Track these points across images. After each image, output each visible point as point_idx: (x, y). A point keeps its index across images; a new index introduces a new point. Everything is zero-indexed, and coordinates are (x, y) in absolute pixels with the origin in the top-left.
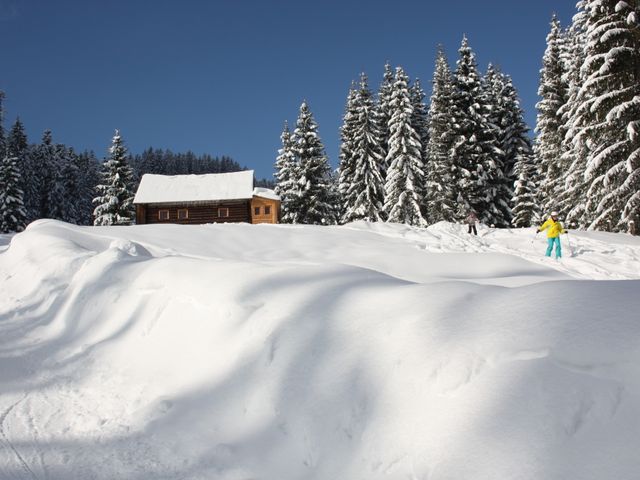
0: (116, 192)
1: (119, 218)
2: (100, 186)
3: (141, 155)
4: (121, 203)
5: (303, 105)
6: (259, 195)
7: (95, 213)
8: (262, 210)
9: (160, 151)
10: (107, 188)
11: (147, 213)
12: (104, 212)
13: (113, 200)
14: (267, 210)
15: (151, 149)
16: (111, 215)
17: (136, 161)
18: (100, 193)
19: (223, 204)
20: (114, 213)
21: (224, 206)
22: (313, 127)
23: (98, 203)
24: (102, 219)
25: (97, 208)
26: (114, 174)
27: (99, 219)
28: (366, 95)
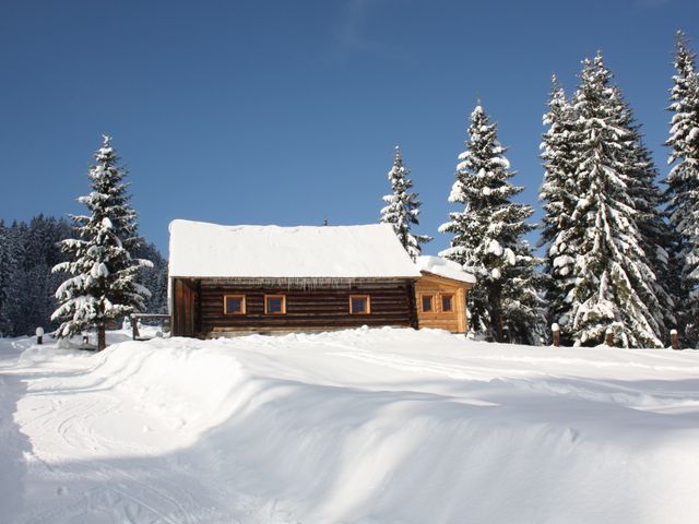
0: (103, 255)
1: (108, 305)
2: (70, 242)
3: (28, 223)
4: (111, 279)
5: (479, 109)
6: (434, 270)
7: (59, 294)
8: (436, 302)
9: (52, 219)
10: (83, 246)
11: (199, 299)
12: (77, 294)
13: (98, 269)
14: (447, 303)
15: (42, 216)
16: (92, 299)
17: (22, 229)
18: (71, 256)
19: (359, 288)
20: (97, 296)
21: (362, 292)
22: (498, 149)
23: (63, 275)
24: (73, 306)
25: (65, 284)
26: (99, 218)
27: (67, 306)
28: (594, 99)
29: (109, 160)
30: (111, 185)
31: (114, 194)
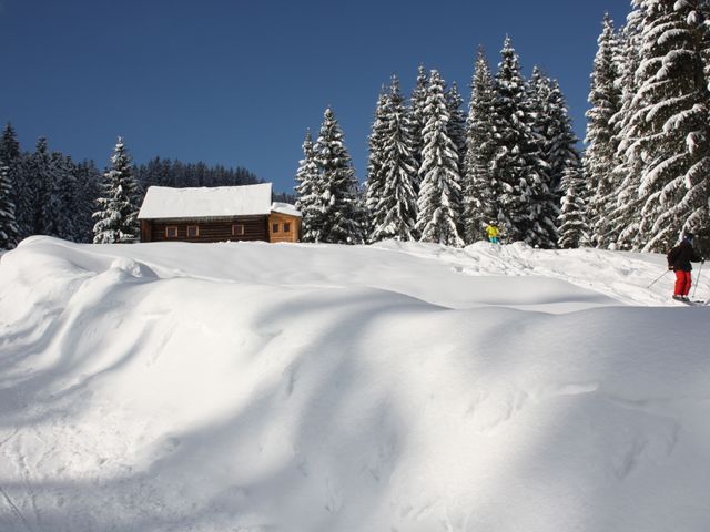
0: (119, 206)
1: (121, 234)
2: (101, 200)
3: (146, 165)
4: (124, 219)
5: (328, 111)
6: (278, 210)
7: (95, 229)
8: (281, 227)
9: (168, 161)
10: (108, 202)
11: (153, 230)
12: (105, 229)
13: (115, 215)
14: (287, 228)
15: (158, 159)
16: (113, 232)
17: (141, 172)
18: (101, 207)
19: (237, 220)
20: (116, 230)
21: (239, 223)
22: (338, 135)
23: (98, 218)
24: (102, 236)
25: (98, 224)
26: (116, 186)
27: (99, 236)
28: (397, 101)
29: (122, 150)
30: (124, 165)
31: (124, 171)
